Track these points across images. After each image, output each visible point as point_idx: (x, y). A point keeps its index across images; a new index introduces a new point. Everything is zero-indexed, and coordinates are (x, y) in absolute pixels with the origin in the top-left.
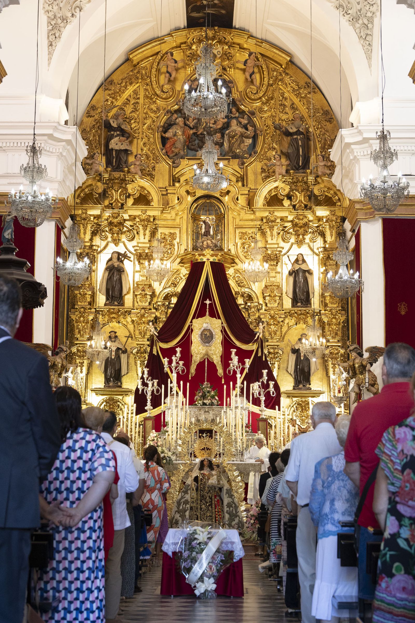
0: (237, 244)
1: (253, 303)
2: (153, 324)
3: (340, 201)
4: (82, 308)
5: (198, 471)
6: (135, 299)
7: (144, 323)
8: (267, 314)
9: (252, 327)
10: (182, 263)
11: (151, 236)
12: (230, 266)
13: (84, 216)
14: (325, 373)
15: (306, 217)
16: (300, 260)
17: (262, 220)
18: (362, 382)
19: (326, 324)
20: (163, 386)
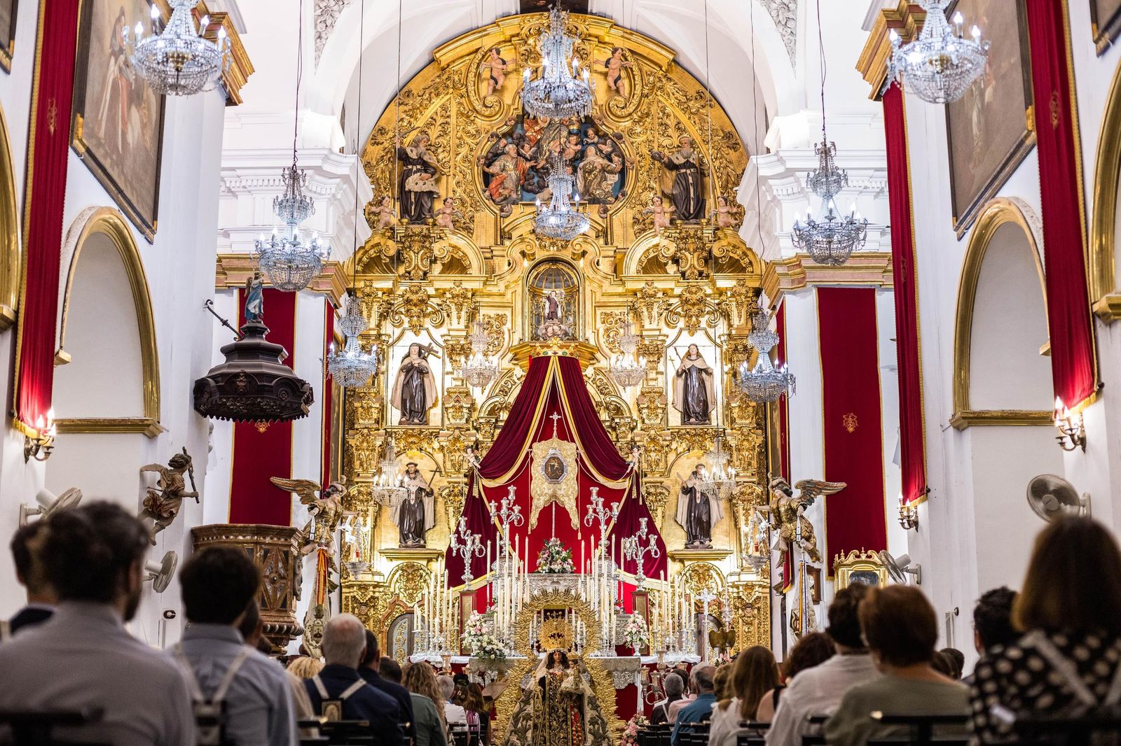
0: (598, 331)
1: (623, 418)
2: (472, 451)
3: (752, 266)
4: (366, 428)
5: (545, 669)
6: (446, 415)
8: (644, 434)
9: (621, 454)
10: (516, 360)
11: (469, 320)
12: (588, 363)
13: (368, 290)
14: (733, 523)
15: (701, 290)
16: (693, 353)
17: (635, 294)
18: (791, 534)
19: (734, 450)
20: (489, 543)
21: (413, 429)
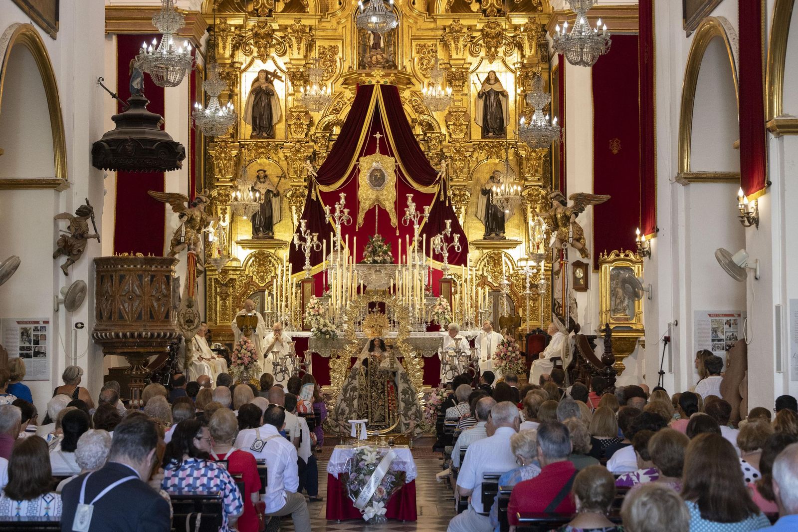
0: (414, 60)
1: (433, 133)
2: (311, 162)
3: (542, 6)
4: (223, 141)
5: (367, 352)
6: (289, 129)
7: (300, 159)
8: (451, 146)
9: (432, 163)
10: (346, 84)
11: (307, 51)
12: (405, 87)
13: (223, 26)
14: (522, 218)
15: (499, 25)
16: (492, 79)
17: (445, 29)
18: (565, 236)
19: (524, 159)
20: (324, 241)
21: (262, 142)
